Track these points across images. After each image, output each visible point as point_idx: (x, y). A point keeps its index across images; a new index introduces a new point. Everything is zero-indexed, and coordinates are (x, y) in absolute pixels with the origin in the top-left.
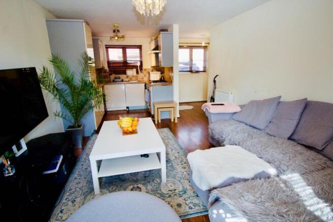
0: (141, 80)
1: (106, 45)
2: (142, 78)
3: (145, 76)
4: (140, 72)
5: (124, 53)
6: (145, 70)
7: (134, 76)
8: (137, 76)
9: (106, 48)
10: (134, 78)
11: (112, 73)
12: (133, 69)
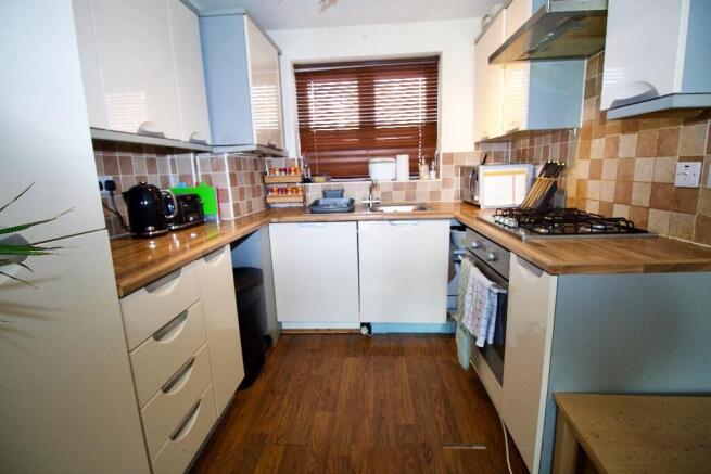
0: (426, 200)
1: (296, 66)
2: (435, 194)
3: (446, 183)
4: (423, 168)
6: (449, 158)
7: (398, 187)
8: (414, 186)
9: (298, 76)
10: (399, 196)
11: (314, 175)
12: (399, 157)
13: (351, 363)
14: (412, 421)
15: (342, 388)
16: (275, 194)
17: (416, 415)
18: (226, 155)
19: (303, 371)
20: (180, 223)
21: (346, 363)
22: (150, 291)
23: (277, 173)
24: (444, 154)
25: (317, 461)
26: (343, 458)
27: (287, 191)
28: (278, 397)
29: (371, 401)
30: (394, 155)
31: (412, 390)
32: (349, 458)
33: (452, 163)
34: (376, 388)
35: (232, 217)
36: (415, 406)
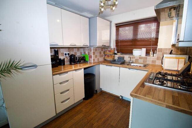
1: (116, 24)
2: (154, 61)
3: (158, 58)
4: (151, 53)
5: (136, 31)
6: (161, 50)
7: (141, 58)
8: (146, 58)
9: (117, 27)
10: (141, 61)
11: (118, 52)
12: (143, 49)
13: (111, 104)
14: (114, 125)
15: (104, 109)
16: (107, 57)
17: (116, 124)
18: (92, 48)
19: (99, 101)
20: (79, 62)
21: (110, 104)
22: (60, 75)
23: (108, 52)
24: (158, 49)
25: (87, 121)
26: (92, 124)
27: (109, 56)
28: (90, 104)
29: (109, 115)
30: (141, 48)
31: (121, 118)
32: (93, 125)
33: (162, 52)
34: (113, 113)
35: (92, 62)
36: (118, 122)
